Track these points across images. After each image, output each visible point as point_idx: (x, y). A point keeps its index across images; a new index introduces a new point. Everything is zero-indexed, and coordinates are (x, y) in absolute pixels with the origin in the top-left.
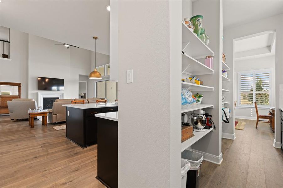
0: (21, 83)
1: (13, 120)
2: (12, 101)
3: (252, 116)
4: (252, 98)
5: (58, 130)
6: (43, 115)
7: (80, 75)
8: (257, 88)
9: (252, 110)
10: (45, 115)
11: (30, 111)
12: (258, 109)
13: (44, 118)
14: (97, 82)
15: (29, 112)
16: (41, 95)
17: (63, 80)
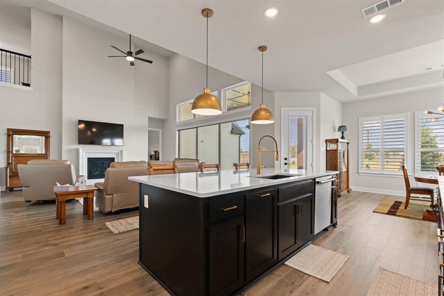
0: (49, 132)
1: (30, 201)
2: (27, 164)
5: (116, 234)
6: (86, 196)
7: (150, 119)
10: (90, 196)
11: (59, 187)
13: (88, 203)
14: (179, 131)
15: (55, 190)
16: (84, 154)
17: (122, 126)
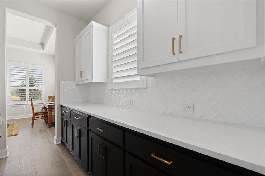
3: (25, 113)
4: (25, 94)
8: (30, 84)
9: (25, 107)
12: (33, 105)
